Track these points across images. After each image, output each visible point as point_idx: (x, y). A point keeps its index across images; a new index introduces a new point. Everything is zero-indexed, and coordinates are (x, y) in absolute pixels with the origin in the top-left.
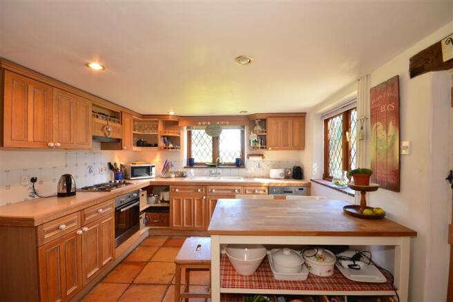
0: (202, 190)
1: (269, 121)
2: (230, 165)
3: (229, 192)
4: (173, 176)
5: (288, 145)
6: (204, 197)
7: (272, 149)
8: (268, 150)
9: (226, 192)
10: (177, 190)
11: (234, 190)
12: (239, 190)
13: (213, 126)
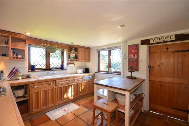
0: (53, 83)
1: (80, 49)
2: (57, 69)
3: (68, 82)
4: (21, 78)
5: (85, 60)
6: (55, 87)
7: (81, 61)
8: (79, 61)
9: (64, 82)
10: (36, 86)
11: (70, 81)
12: (72, 80)
13: (52, 47)
